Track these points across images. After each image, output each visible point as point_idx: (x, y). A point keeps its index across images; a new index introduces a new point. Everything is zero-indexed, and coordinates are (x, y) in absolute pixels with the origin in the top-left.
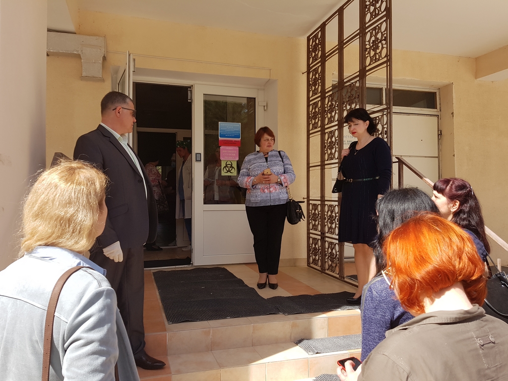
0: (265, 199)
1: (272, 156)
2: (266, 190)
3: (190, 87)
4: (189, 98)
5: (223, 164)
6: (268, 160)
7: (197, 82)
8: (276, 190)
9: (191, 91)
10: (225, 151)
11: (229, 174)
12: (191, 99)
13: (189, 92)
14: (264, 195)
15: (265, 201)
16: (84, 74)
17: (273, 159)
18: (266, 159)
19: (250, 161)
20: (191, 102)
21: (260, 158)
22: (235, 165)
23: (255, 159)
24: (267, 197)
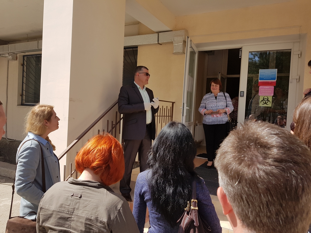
0: (214, 120)
1: (220, 96)
2: (215, 116)
4: (240, 56)
6: (217, 98)
7: (245, 45)
8: (221, 116)
9: (241, 50)
10: (263, 90)
11: (265, 105)
14: (213, 118)
16: (174, 52)
17: (220, 98)
18: (216, 97)
19: (206, 99)
21: (212, 97)
22: (270, 99)
23: (209, 97)
24: (215, 119)
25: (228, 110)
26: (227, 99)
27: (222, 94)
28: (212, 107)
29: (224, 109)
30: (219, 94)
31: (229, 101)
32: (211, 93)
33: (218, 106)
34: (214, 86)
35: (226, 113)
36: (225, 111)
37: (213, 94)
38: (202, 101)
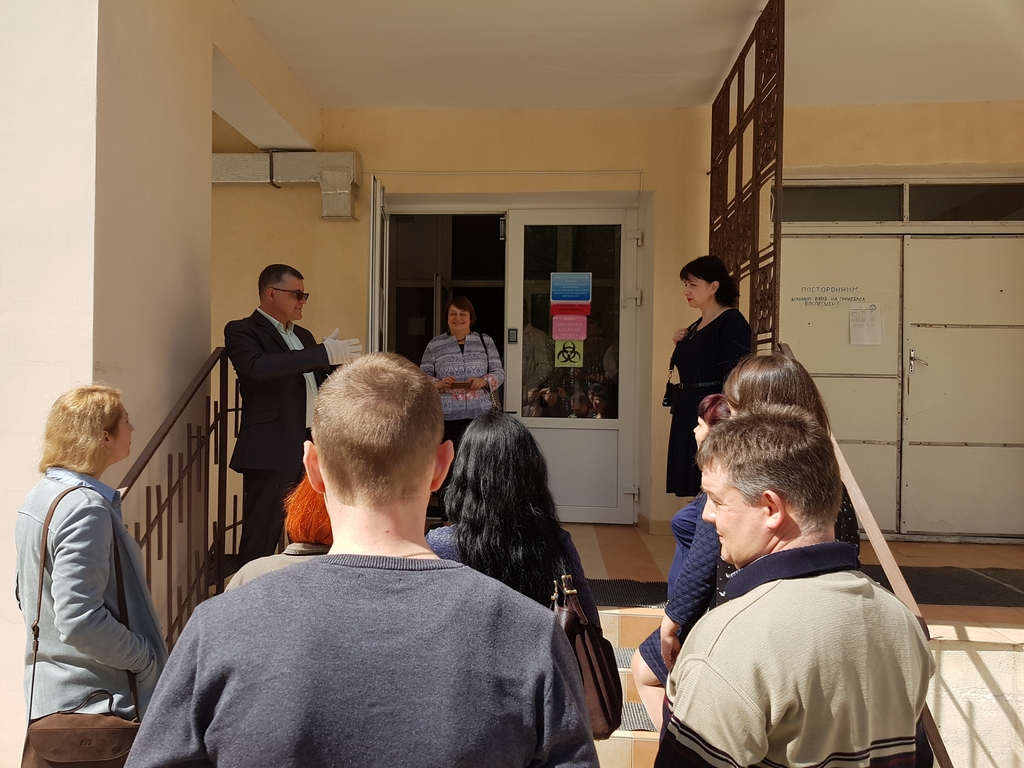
0: (459, 409)
1: (471, 343)
2: (460, 396)
3: (503, 216)
4: (502, 234)
5: (558, 349)
6: (465, 348)
7: (514, 206)
8: (475, 397)
9: (505, 221)
10: (561, 325)
11: (568, 364)
12: (504, 237)
13: (502, 223)
14: (457, 404)
15: (459, 412)
16: (325, 213)
17: (472, 348)
18: (462, 347)
19: (436, 350)
20: (504, 241)
21: (451, 345)
22: (580, 348)
23: (443, 347)
24: (461, 406)
25: (493, 380)
26: (489, 350)
27: (475, 337)
28: (452, 373)
29: (482, 377)
30: (468, 338)
31: (493, 357)
32: (449, 334)
33: (469, 372)
34: (456, 314)
35: (487, 388)
36: (484, 384)
37: (454, 338)
38: (425, 355)
